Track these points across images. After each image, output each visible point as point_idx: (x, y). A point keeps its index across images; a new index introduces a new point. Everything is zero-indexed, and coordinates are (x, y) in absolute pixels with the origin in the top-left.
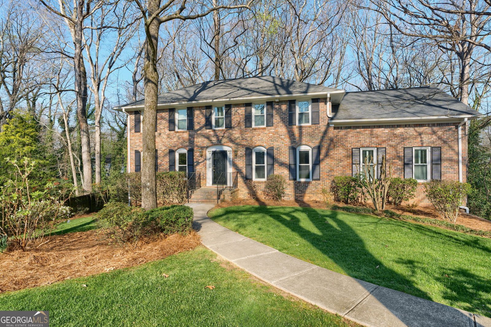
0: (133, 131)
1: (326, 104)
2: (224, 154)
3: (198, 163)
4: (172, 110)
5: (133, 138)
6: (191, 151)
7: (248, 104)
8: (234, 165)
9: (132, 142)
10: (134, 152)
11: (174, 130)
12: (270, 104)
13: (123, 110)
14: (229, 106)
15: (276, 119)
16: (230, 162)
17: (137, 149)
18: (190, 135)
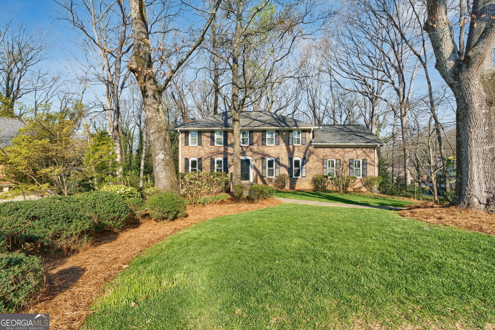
0: (184, 145)
1: (310, 133)
2: (248, 161)
3: (230, 166)
4: (213, 132)
5: (183, 149)
6: (226, 159)
7: (264, 131)
8: (255, 168)
9: (183, 152)
10: (184, 159)
11: (214, 145)
12: (277, 131)
13: (178, 131)
14: (251, 132)
15: (281, 141)
16: (251, 166)
17: (186, 157)
18: (225, 149)
